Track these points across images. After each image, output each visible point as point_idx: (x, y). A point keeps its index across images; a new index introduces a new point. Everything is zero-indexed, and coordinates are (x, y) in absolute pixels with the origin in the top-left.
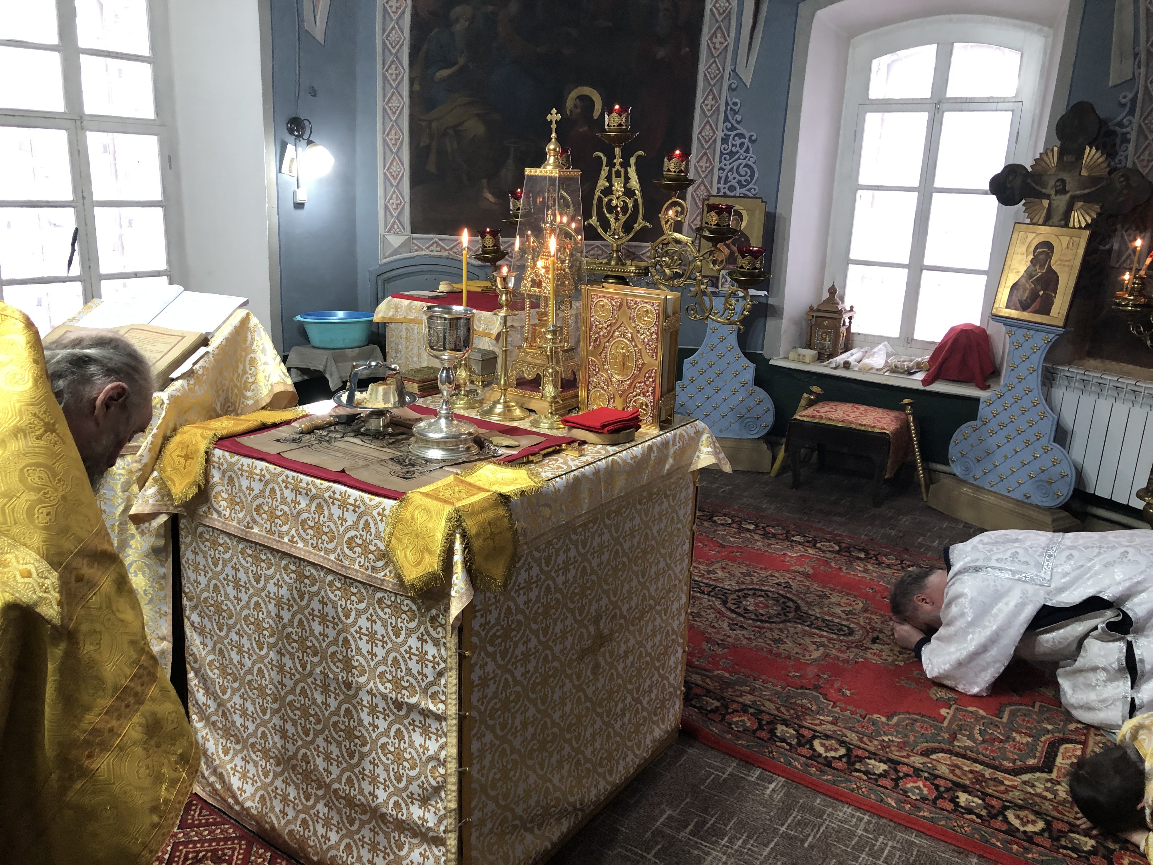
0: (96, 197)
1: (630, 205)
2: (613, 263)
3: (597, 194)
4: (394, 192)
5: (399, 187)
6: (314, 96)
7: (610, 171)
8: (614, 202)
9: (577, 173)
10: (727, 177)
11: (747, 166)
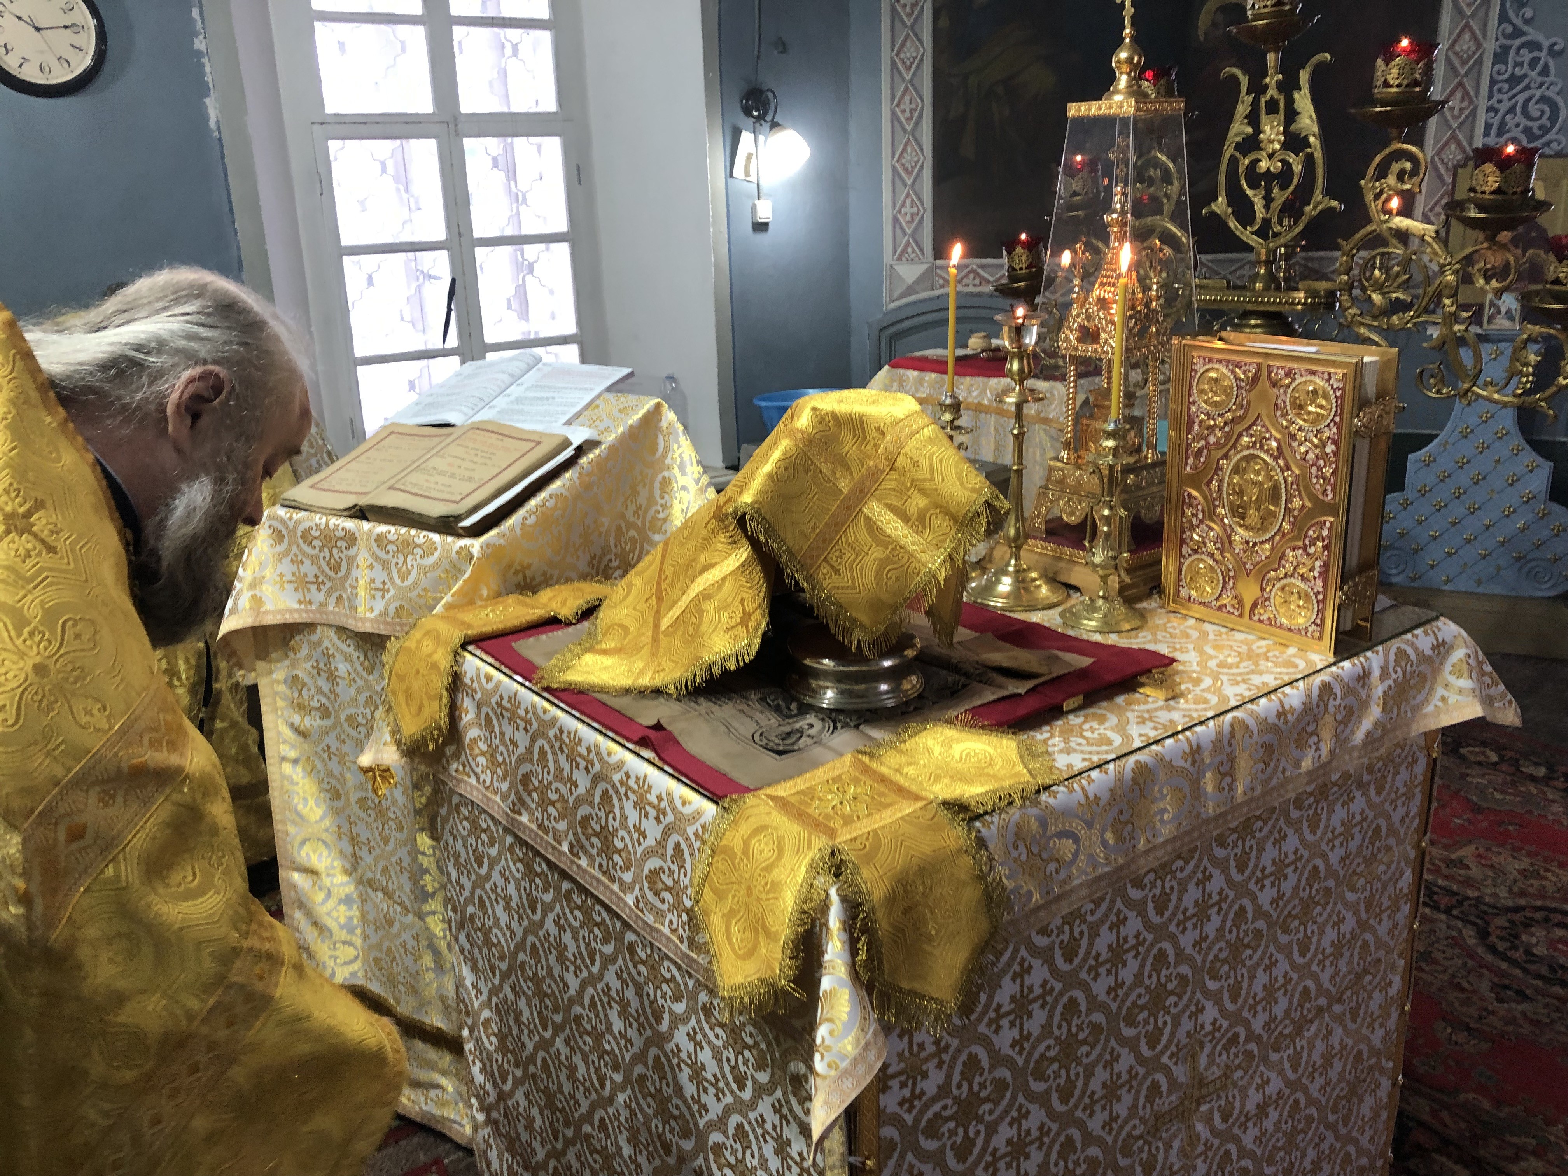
0: (477, 234)
1: (1297, 168)
2: (1259, 285)
3: (1229, 151)
4: (908, 194)
5: (916, 187)
6: (784, 51)
7: (1255, 104)
8: (1263, 165)
9: (1178, 105)
10: (1502, 124)
11: (1543, 99)
